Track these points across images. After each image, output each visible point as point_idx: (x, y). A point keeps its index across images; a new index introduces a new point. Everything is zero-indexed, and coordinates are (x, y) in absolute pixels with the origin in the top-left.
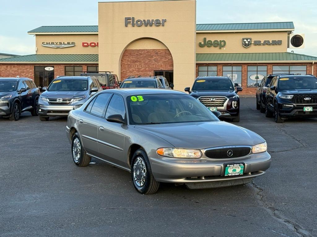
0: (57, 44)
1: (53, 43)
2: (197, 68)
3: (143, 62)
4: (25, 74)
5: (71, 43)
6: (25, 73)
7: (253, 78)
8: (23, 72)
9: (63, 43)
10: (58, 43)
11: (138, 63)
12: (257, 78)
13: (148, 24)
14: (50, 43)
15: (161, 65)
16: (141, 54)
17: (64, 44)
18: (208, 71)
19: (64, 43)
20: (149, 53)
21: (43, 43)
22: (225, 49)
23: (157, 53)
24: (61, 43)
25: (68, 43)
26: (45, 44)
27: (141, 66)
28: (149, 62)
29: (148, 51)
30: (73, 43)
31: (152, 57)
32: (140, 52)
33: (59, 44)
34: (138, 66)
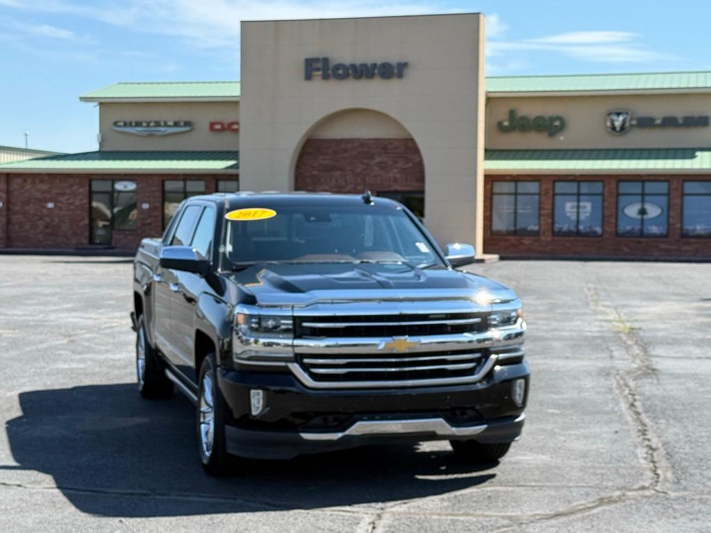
0: (148, 126)
1: (138, 124)
2: (489, 187)
3: (349, 171)
4: (68, 199)
5: (182, 124)
6: (67, 197)
7: (632, 211)
8: (63, 194)
9: (162, 124)
10: (152, 124)
11: (337, 173)
12: (643, 212)
13: (362, 72)
14: (134, 124)
15: (395, 180)
16: (345, 151)
17: (166, 125)
18: (516, 194)
19: (165, 123)
20: (365, 149)
21: (115, 124)
22: (562, 138)
23: (385, 148)
24: (158, 124)
25: (176, 124)
26: (119, 126)
27: (346, 181)
28: (364, 170)
29: (363, 143)
30: (187, 124)
31: (372, 158)
32: (343, 146)
33: (155, 126)
34: (337, 180)
